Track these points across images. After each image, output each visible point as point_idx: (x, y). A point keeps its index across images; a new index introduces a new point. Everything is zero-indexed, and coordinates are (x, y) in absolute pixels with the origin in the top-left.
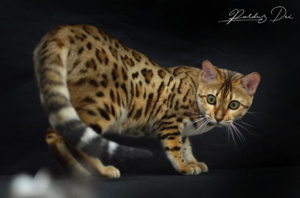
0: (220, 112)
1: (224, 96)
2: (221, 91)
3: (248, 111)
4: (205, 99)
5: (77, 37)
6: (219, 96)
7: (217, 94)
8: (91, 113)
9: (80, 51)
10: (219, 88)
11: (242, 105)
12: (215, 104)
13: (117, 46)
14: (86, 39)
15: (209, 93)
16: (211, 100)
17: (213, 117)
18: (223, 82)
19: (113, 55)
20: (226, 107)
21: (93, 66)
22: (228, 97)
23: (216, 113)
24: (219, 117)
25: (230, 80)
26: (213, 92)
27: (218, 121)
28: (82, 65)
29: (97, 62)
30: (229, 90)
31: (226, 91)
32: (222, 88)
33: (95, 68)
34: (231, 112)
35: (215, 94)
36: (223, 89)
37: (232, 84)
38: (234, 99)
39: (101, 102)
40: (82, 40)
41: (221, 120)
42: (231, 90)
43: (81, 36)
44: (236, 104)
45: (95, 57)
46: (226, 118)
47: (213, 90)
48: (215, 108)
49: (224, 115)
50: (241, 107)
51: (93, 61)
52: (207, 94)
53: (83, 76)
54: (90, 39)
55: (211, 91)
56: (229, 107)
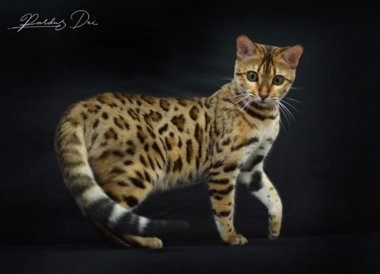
0: (265, 89)
1: (267, 71)
2: (263, 66)
3: (292, 86)
4: (245, 77)
5: (90, 111)
6: (261, 71)
7: (259, 70)
8: (122, 184)
9: (96, 124)
10: (260, 63)
11: (287, 80)
12: (257, 80)
13: (139, 103)
14: (101, 110)
15: (249, 70)
16: (253, 76)
17: (257, 94)
18: (263, 56)
19: (134, 118)
20: (270, 82)
21: (113, 135)
22: (272, 72)
23: (260, 90)
24: (264, 93)
25: (270, 55)
26: (254, 68)
27: (264, 98)
28: (101, 139)
29: (117, 129)
30: (271, 65)
31: (268, 65)
32: (263, 63)
33: (116, 137)
34: (276, 88)
35: (256, 70)
36: (265, 63)
37: (273, 59)
38: (278, 73)
39: (131, 171)
40: (96, 112)
41: (267, 97)
42: (273, 65)
43: (94, 109)
44: (281, 79)
45: (113, 125)
46: (271, 94)
47: (254, 65)
48: (258, 84)
49: (269, 91)
50: (286, 82)
51: (111, 130)
52: (246, 71)
53: (104, 149)
54: (105, 108)
55: (252, 67)
56: (273, 83)
